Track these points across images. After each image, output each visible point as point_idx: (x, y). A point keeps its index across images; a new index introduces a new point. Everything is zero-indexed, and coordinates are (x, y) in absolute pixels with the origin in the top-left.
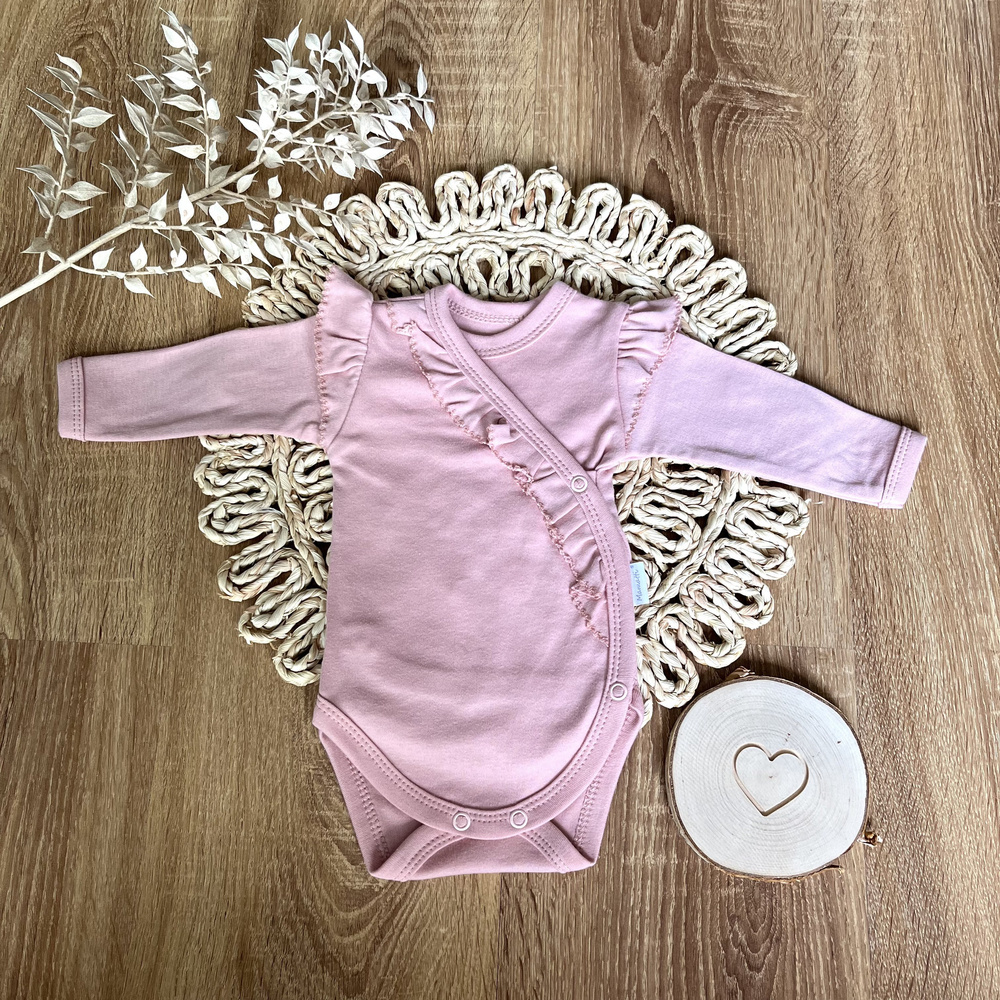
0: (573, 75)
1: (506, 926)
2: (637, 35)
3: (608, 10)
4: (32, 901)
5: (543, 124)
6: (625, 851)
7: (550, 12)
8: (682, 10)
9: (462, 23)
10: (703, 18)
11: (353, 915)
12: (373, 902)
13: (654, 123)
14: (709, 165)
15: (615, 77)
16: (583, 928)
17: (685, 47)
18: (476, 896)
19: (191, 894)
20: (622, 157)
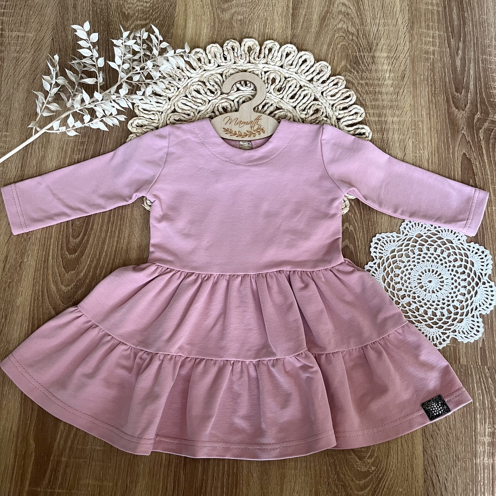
0: (427, 114)
1: (428, 489)
2: (453, 97)
3: (440, 85)
4: (226, 473)
5: (416, 136)
6: (475, 457)
7: (415, 86)
8: (472, 86)
9: (377, 90)
10: (482, 90)
11: (362, 482)
12: (370, 477)
13: (464, 136)
14: (489, 156)
15: (445, 115)
16: (460, 490)
17: (475, 103)
18: (414, 475)
19: (293, 472)
20: (451, 152)
